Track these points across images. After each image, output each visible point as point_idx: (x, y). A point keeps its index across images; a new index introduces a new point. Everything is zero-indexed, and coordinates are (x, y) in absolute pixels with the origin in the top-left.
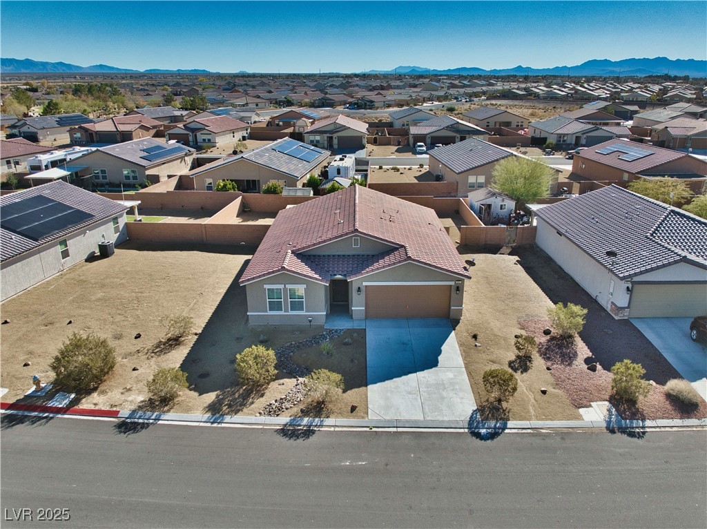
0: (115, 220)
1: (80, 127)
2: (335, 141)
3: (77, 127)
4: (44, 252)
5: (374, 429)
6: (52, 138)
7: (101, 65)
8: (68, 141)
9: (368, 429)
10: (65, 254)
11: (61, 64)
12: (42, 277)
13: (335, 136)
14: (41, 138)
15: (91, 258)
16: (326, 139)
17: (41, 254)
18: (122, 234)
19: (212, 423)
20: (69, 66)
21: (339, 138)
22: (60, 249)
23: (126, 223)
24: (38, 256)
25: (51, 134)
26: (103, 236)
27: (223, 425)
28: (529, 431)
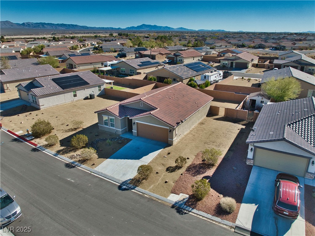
0: (99, 87)
1: (139, 52)
2: (234, 64)
3: (138, 52)
4: (66, 94)
5: (92, 173)
6: (131, 56)
7: (181, 28)
8: (134, 57)
9: (90, 172)
10: (75, 96)
11: (167, 27)
12: (64, 102)
13: (234, 62)
14: (127, 56)
15: (86, 98)
16: (230, 63)
17: (65, 94)
18: (102, 92)
19: (54, 156)
20: (169, 28)
21: (236, 63)
22: (72, 93)
23: (104, 88)
24: (63, 94)
25: (131, 55)
26: (93, 92)
27: (56, 157)
28: (141, 194)
